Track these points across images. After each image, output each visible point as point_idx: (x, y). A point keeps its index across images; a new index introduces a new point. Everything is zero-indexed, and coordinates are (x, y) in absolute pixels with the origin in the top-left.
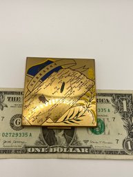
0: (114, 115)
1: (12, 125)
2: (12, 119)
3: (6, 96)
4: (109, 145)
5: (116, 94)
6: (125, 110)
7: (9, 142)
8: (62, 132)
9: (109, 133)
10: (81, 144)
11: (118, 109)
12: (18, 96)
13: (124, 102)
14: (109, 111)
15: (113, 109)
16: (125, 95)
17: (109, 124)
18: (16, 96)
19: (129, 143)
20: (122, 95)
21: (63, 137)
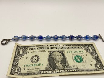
0: (86, 54)
1: (32, 61)
2: (32, 58)
3: (28, 48)
4: (87, 67)
5: (85, 45)
6: (91, 51)
7: (31, 69)
8: (60, 62)
9: (86, 62)
10: (71, 67)
11: (87, 51)
12: (35, 47)
13: (90, 48)
14: (83, 52)
15: (85, 51)
16: (89, 45)
17: (84, 57)
18: (33, 48)
19: (98, 65)
20: (88, 45)
21: (61, 65)
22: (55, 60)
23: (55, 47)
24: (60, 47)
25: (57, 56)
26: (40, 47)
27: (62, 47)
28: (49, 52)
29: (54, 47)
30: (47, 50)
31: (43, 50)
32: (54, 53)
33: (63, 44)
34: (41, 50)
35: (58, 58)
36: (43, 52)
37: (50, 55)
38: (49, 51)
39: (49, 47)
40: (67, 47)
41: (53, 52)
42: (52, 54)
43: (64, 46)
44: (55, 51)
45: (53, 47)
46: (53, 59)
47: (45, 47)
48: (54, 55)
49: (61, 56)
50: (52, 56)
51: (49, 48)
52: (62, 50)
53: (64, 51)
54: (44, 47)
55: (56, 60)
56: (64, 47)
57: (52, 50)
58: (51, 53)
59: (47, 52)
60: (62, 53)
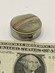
22: (25, 68)
23: (30, 48)
24: (38, 48)
25: (30, 62)
26: (5, 46)
27: (42, 49)
28: (19, 55)
29: (28, 48)
30: (16, 52)
31: (9, 50)
32: (27, 57)
33: (45, 45)
34: (6, 50)
35: (31, 66)
36: (9, 54)
37: (20, 59)
38: (18, 53)
39: (21, 47)
40: (50, 49)
41: (25, 55)
42: (24, 58)
43: (45, 47)
44: (28, 54)
45: (26, 47)
46: (23, 66)
47: (14, 46)
48: (26, 60)
49: (37, 62)
50: (22, 62)
51: (19, 48)
52: (42, 53)
53: (44, 55)
54: (12, 46)
55: (27, 68)
56: (46, 49)
57: (24, 52)
58: (22, 57)
59: (16, 54)
60: (40, 58)
